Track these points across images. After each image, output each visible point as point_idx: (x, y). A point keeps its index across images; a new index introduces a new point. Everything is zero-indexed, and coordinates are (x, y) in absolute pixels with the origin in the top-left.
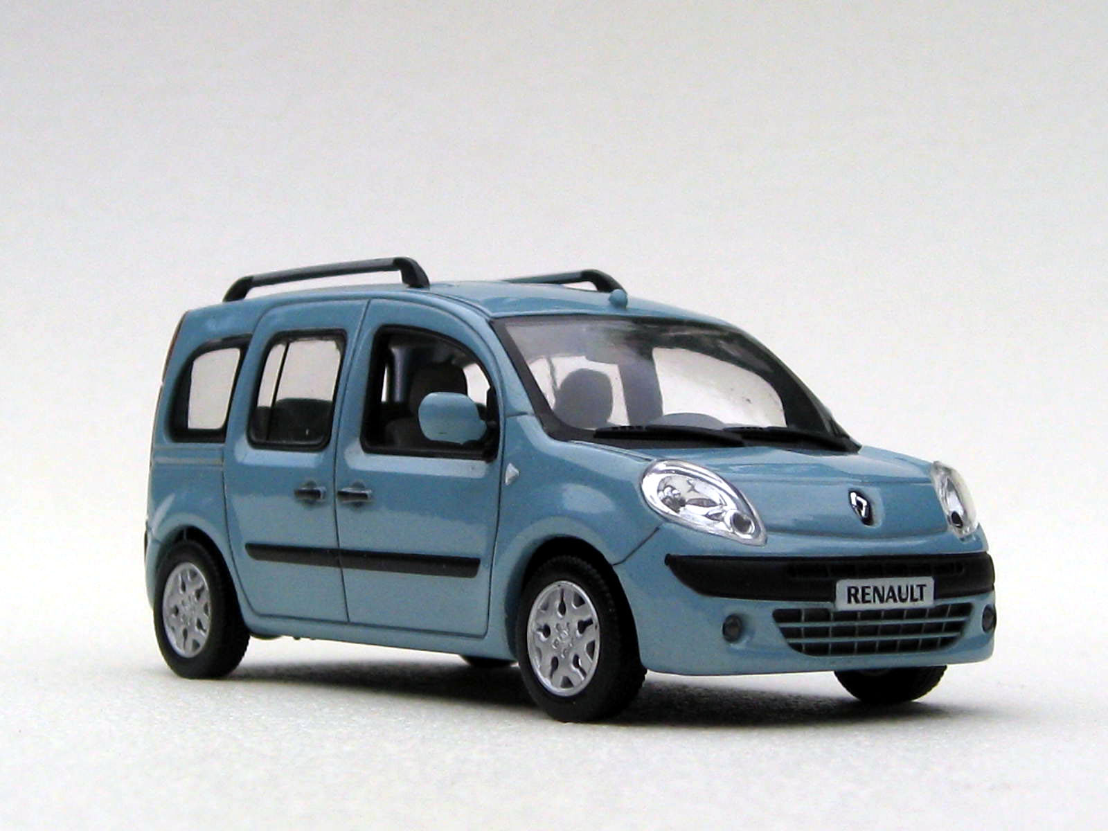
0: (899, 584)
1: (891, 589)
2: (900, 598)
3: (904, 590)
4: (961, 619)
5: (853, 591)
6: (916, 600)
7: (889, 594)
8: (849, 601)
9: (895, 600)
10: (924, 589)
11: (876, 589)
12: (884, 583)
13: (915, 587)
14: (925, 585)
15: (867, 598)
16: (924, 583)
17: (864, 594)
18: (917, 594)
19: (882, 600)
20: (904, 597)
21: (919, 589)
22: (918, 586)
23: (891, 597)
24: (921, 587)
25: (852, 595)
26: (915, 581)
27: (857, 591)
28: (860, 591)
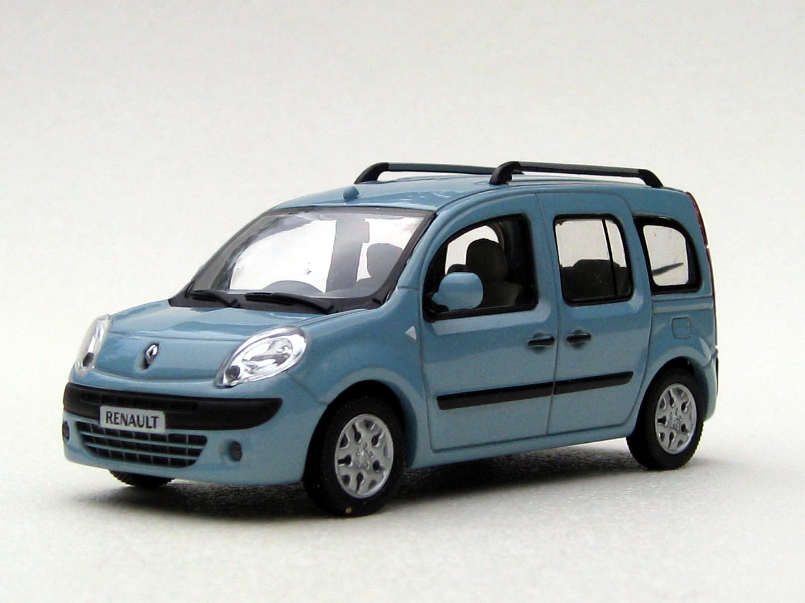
0: (138, 414)
1: (132, 417)
2: (138, 424)
3: (141, 419)
4: (199, 447)
5: (109, 415)
6: (151, 427)
7: (130, 420)
8: (107, 422)
9: (135, 426)
10: (157, 420)
11: (122, 416)
12: (128, 412)
13: (149, 417)
14: (157, 417)
15: (118, 421)
16: (156, 416)
17: (116, 418)
18: (151, 423)
19: (126, 424)
20: (141, 424)
21: (152, 419)
22: (152, 417)
23: (132, 423)
24: (155, 418)
25: (108, 418)
26: (150, 413)
27: (111, 415)
28: (113, 414)
